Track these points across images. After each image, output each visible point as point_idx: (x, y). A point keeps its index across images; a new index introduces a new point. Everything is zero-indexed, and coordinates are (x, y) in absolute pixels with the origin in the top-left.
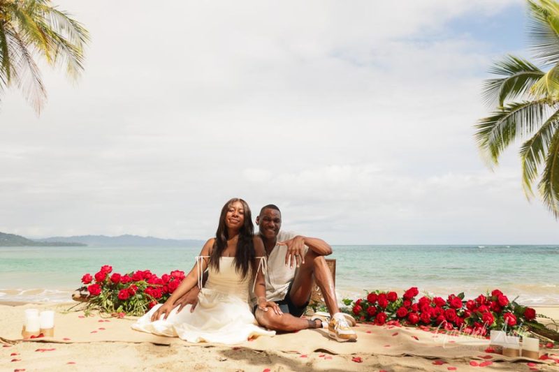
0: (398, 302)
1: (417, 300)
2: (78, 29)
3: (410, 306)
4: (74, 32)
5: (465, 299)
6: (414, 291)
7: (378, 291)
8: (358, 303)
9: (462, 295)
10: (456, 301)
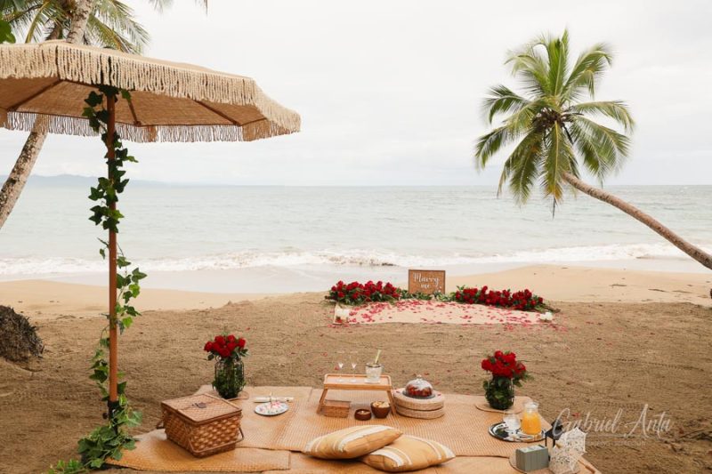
0: (478, 294)
1: (487, 292)
2: (139, 30)
3: (485, 296)
4: (136, 33)
6: (485, 288)
8: (457, 293)
9: (509, 290)
10: (506, 293)
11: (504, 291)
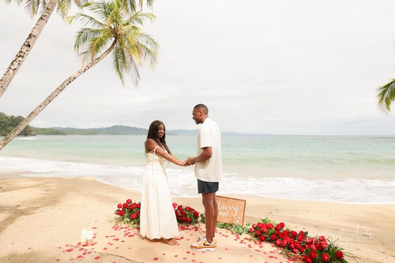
0: (271, 230)
5: (308, 235)
7: (267, 218)
9: (307, 233)
11: (302, 232)
